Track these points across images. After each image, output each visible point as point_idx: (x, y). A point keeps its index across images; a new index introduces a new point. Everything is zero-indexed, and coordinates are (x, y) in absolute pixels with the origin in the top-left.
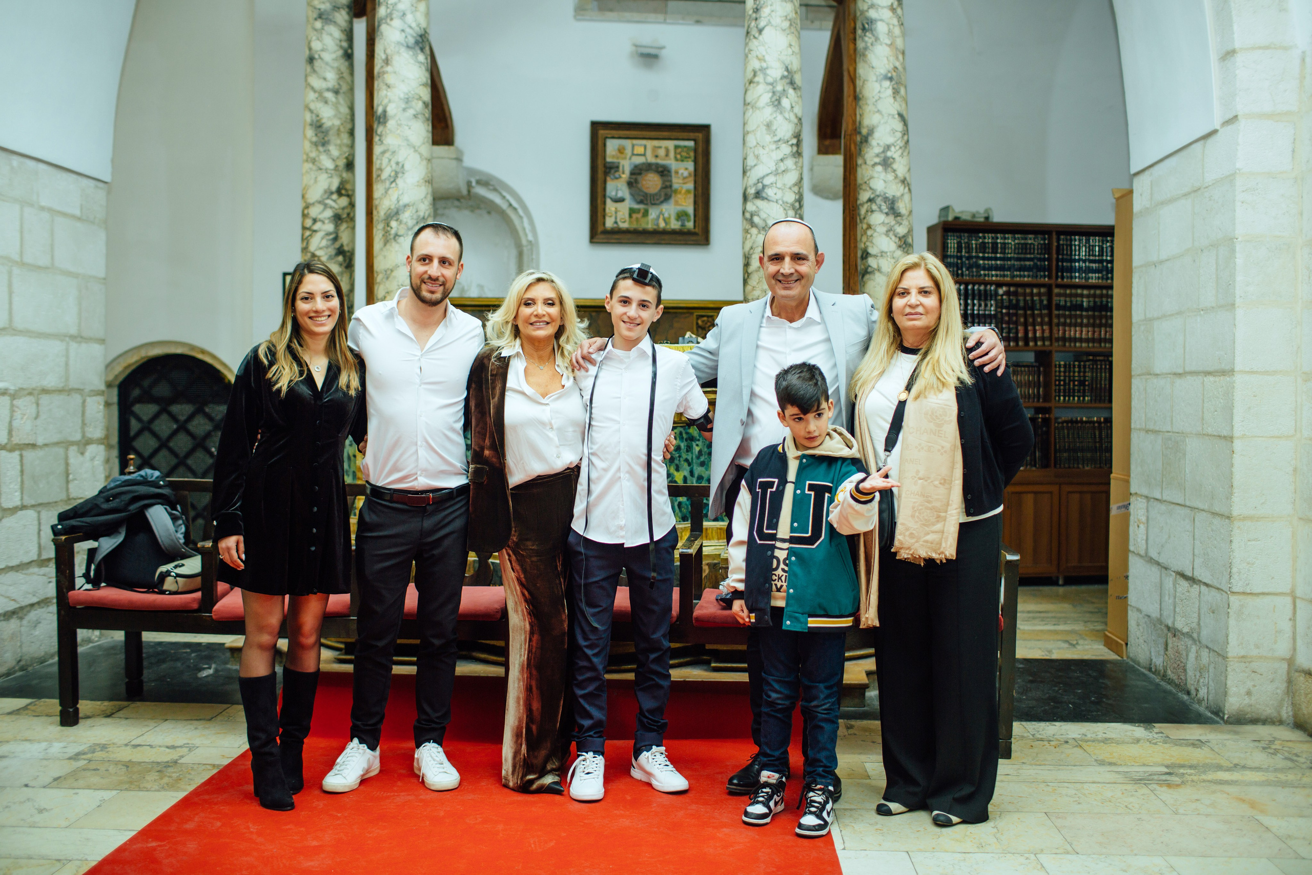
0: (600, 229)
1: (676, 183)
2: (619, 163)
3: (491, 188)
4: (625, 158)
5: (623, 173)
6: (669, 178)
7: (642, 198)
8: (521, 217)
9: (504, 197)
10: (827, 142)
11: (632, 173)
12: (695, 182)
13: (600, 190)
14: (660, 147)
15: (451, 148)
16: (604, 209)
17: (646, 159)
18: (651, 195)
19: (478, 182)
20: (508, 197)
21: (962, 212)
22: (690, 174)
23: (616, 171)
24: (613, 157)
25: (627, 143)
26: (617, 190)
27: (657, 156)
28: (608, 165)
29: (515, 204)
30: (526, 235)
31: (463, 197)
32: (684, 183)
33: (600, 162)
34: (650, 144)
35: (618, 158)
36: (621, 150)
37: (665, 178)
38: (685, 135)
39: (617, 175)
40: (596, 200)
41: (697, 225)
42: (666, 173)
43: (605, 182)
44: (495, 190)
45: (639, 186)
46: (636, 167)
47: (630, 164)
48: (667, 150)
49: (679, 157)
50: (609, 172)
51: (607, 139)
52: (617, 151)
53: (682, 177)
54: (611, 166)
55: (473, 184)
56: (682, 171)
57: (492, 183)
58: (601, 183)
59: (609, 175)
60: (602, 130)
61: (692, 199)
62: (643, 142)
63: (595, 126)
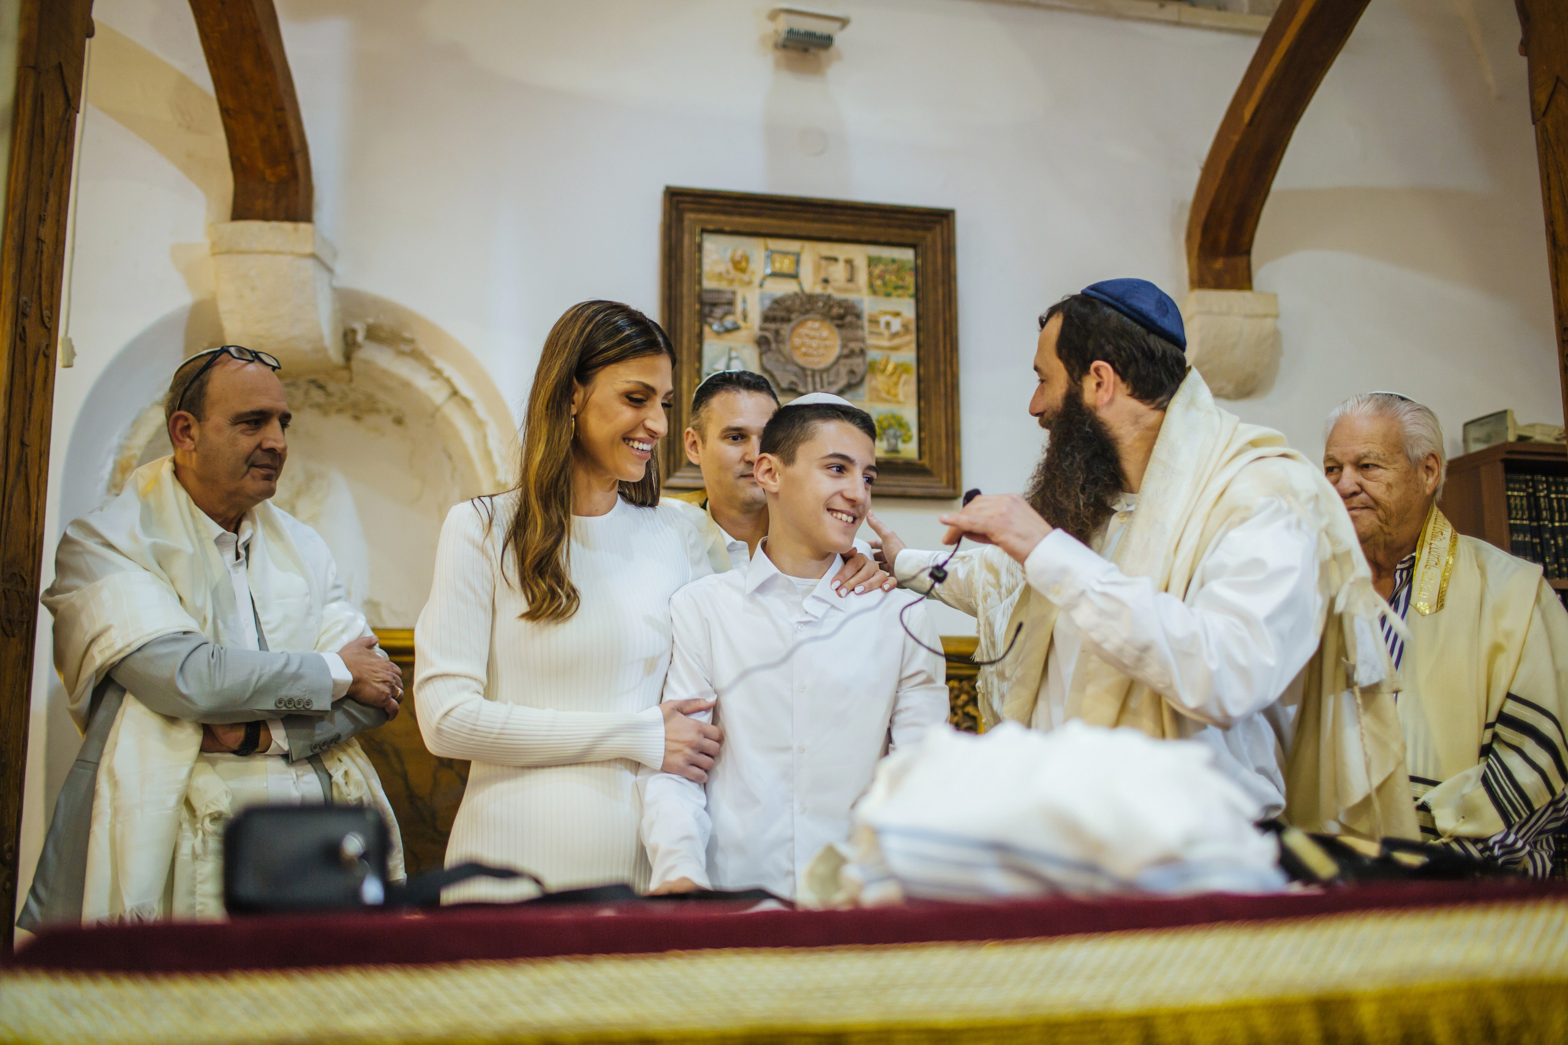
1: (876, 345)
2: (734, 293)
3: (406, 348)
4: (749, 283)
5: (745, 317)
6: (860, 333)
7: (794, 379)
8: (479, 424)
9: (437, 373)
10: (1219, 264)
11: (767, 318)
12: (919, 346)
13: (686, 356)
14: (835, 260)
15: (303, 226)
17: (802, 287)
18: (814, 372)
19: (373, 334)
20: (449, 371)
21: (1532, 426)
22: (905, 327)
23: (726, 314)
24: (720, 276)
25: (756, 250)
26: (730, 359)
27: (826, 281)
28: (707, 298)
29: (466, 390)
30: (493, 469)
31: (329, 369)
32: (894, 349)
33: (686, 289)
34: (810, 253)
35: (731, 281)
36: (740, 265)
37: (849, 333)
38: (893, 233)
39: (729, 321)
41: (926, 448)
42: (849, 319)
43: (700, 337)
44: (417, 355)
45: (786, 348)
46: (777, 302)
47: (762, 299)
48: (850, 266)
49: (878, 283)
50: (710, 314)
51: (706, 236)
52: (730, 266)
53: (886, 333)
54: (714, 301)
55: (360, 337)
56: (888, 318)
57: (407, 335)
58: (690, 341)
59: (710, 320)
60: (692, 210)
61: (913, 388)
62: (794, 246)
63: (676, 199)
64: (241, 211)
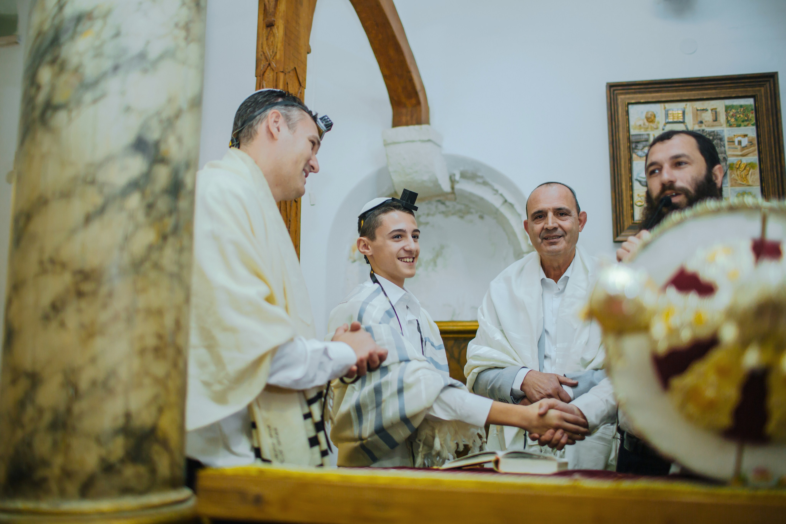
0: (627, 223)
1: (733, 154)
2: (648, 135)
3: (480, 180)
4: (657, 128)
6: (722, 149)
8: (518, 216)
9: (497, 191)
12: (760, 153)
13: (624, 171)
14: (705, 110)
15: (424, 127)
16: (632, 197)
17: (686, 126)
19: (463, 175)
20: (501, 190)
22: (751, 142)
24: (639, 127)
25: (659, 109)
27: (701, 122)
28: (633, 139)
29: (510, 199)
31: (445, 194)
32: (743, 155)
33: (622, 135)
34: (690, 107)
35: (646, 129)
36: (651, 119)
38: (739, 91)
40: (620, 184)
43: (630, 160)
44: (485, 183)
48: (715, 112)
49: (732, 120)
50: (636, 148)
51: (630, 106)
52: (645, 121)
53: (739, 147)
54: (638, 140)
55: (457, 177)
56: (740, 138)
57: (479, 174)
58: (625, 163)
59: (636, 151)
60: (622, 94)
61: (757, 176)
62: (682, 105)
63: (612, 89)
64: (396, 123)
